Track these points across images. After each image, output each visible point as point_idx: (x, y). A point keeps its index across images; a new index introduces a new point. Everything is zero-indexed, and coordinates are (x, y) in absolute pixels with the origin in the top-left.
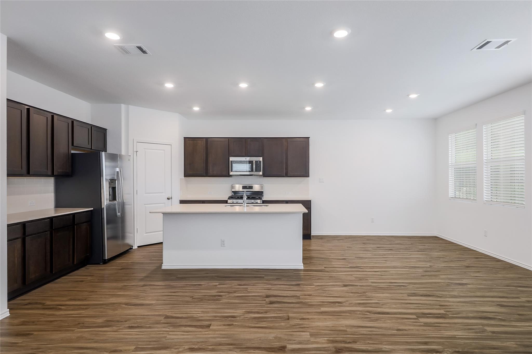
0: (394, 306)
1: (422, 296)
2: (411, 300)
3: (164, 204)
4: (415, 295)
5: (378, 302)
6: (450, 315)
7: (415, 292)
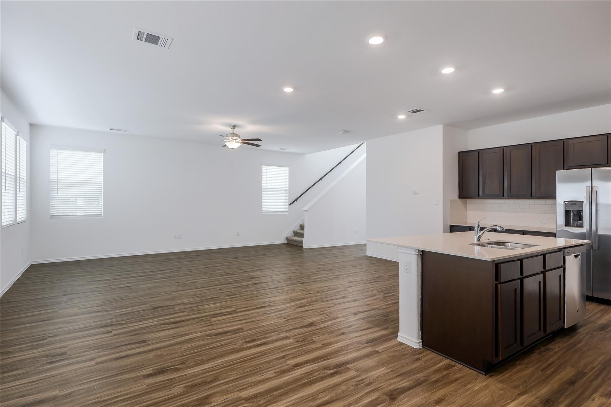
0: (254, 315)
1: (228, 332)
2: (240, 324)
4: (235, 332)
5: (270, 315)
6: (208, 317)
7: (235, 335)
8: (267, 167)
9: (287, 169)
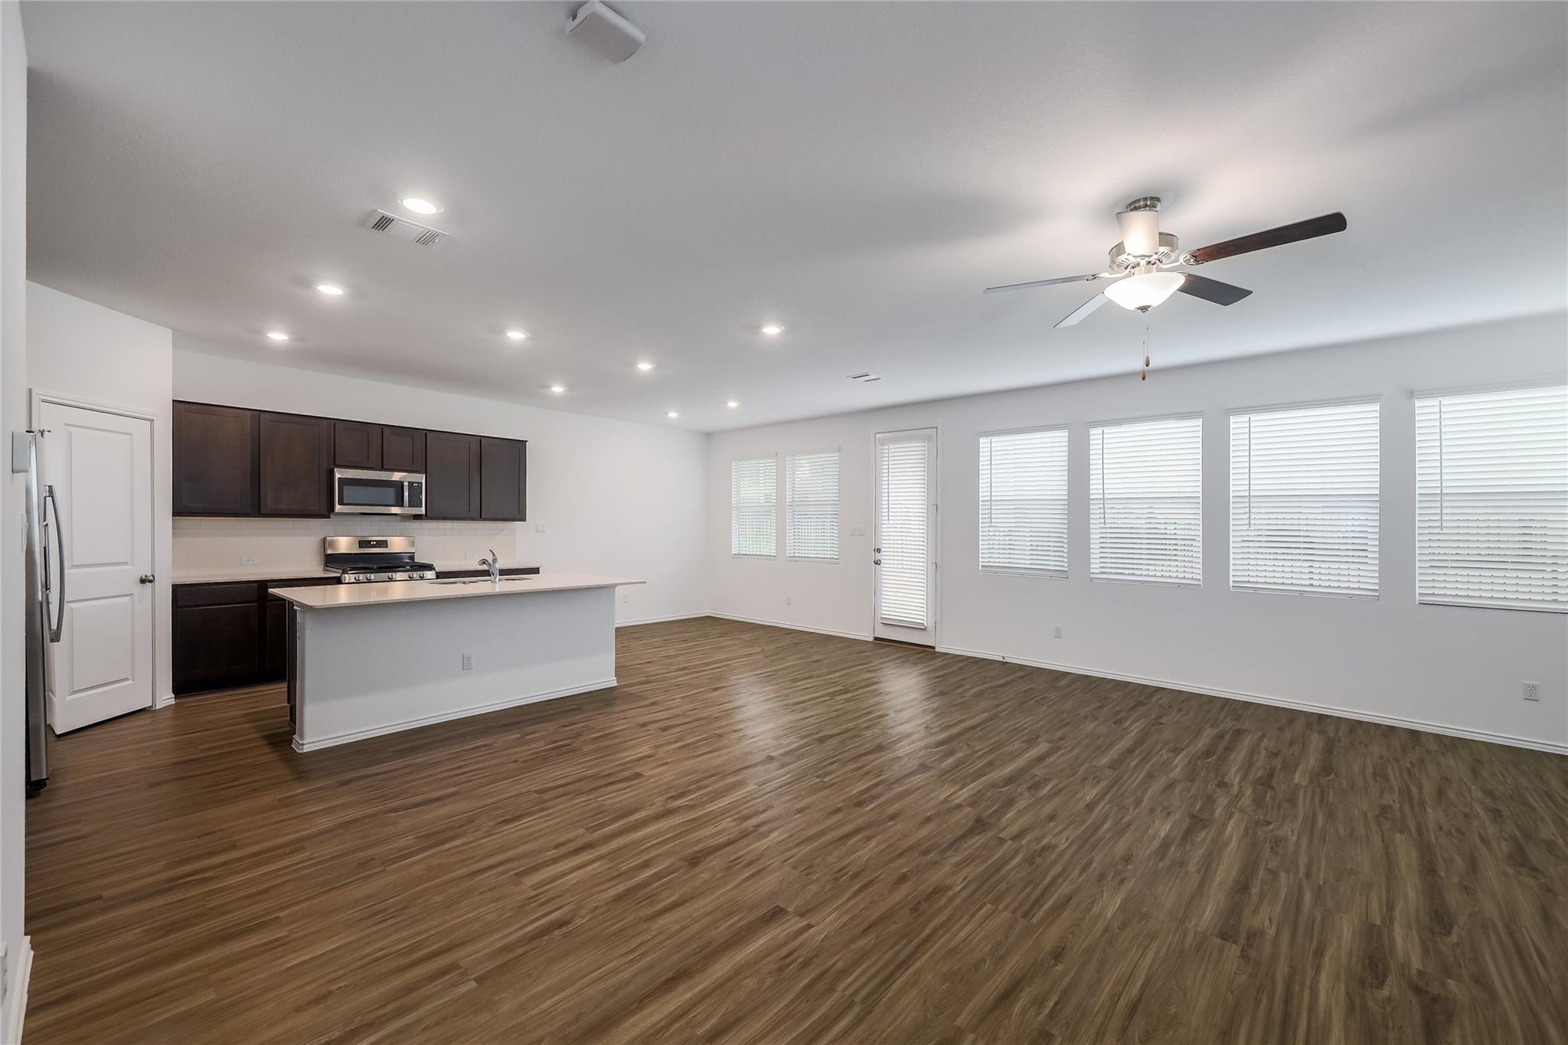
3: (129, 598)
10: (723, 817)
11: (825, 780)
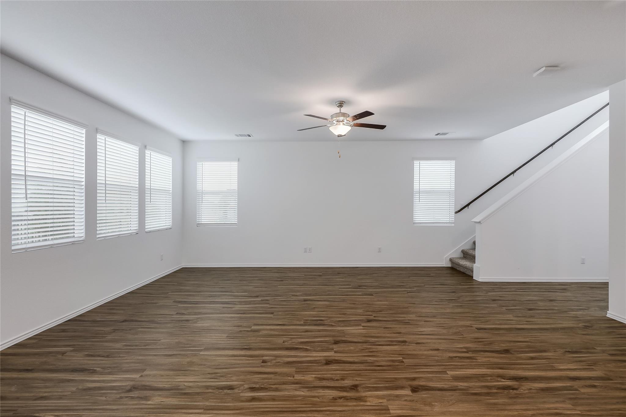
8: (421, 162)
9: (453, 163)
10: (482, 363)
11: (401, 358)
